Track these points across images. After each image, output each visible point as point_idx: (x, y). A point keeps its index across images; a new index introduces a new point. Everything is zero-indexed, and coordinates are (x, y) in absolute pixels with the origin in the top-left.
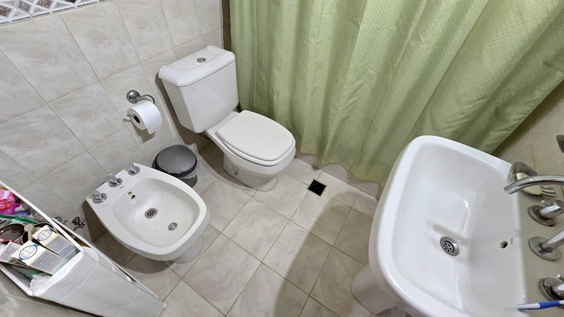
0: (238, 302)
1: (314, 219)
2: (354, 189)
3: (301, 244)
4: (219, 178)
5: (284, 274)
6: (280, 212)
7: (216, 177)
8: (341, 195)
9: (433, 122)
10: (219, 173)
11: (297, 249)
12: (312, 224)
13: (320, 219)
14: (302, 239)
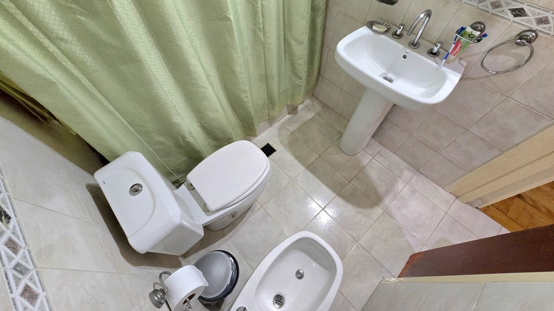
0: (349, 232)
1: (296, 162)
2: (277, 125)
3: (314, 177)
4: (230, 237)
5: (334, 195)
6: (283, 186)
7: (227, 240)
8: (280, 135)
9: (296, 40)
10: (224, 236)
11: (317, 181)
12: (300, 165)
13: (297, 157)
14: (310, 175)
